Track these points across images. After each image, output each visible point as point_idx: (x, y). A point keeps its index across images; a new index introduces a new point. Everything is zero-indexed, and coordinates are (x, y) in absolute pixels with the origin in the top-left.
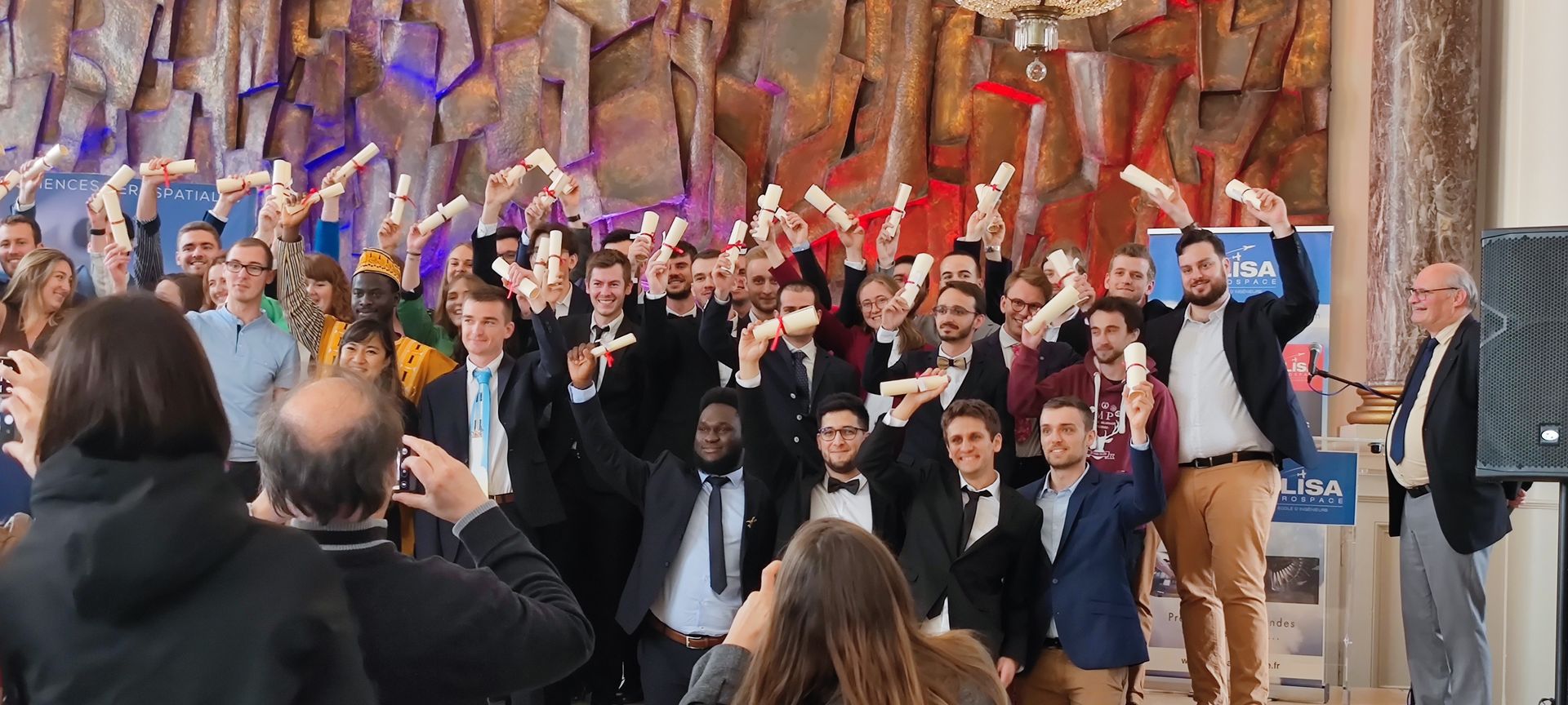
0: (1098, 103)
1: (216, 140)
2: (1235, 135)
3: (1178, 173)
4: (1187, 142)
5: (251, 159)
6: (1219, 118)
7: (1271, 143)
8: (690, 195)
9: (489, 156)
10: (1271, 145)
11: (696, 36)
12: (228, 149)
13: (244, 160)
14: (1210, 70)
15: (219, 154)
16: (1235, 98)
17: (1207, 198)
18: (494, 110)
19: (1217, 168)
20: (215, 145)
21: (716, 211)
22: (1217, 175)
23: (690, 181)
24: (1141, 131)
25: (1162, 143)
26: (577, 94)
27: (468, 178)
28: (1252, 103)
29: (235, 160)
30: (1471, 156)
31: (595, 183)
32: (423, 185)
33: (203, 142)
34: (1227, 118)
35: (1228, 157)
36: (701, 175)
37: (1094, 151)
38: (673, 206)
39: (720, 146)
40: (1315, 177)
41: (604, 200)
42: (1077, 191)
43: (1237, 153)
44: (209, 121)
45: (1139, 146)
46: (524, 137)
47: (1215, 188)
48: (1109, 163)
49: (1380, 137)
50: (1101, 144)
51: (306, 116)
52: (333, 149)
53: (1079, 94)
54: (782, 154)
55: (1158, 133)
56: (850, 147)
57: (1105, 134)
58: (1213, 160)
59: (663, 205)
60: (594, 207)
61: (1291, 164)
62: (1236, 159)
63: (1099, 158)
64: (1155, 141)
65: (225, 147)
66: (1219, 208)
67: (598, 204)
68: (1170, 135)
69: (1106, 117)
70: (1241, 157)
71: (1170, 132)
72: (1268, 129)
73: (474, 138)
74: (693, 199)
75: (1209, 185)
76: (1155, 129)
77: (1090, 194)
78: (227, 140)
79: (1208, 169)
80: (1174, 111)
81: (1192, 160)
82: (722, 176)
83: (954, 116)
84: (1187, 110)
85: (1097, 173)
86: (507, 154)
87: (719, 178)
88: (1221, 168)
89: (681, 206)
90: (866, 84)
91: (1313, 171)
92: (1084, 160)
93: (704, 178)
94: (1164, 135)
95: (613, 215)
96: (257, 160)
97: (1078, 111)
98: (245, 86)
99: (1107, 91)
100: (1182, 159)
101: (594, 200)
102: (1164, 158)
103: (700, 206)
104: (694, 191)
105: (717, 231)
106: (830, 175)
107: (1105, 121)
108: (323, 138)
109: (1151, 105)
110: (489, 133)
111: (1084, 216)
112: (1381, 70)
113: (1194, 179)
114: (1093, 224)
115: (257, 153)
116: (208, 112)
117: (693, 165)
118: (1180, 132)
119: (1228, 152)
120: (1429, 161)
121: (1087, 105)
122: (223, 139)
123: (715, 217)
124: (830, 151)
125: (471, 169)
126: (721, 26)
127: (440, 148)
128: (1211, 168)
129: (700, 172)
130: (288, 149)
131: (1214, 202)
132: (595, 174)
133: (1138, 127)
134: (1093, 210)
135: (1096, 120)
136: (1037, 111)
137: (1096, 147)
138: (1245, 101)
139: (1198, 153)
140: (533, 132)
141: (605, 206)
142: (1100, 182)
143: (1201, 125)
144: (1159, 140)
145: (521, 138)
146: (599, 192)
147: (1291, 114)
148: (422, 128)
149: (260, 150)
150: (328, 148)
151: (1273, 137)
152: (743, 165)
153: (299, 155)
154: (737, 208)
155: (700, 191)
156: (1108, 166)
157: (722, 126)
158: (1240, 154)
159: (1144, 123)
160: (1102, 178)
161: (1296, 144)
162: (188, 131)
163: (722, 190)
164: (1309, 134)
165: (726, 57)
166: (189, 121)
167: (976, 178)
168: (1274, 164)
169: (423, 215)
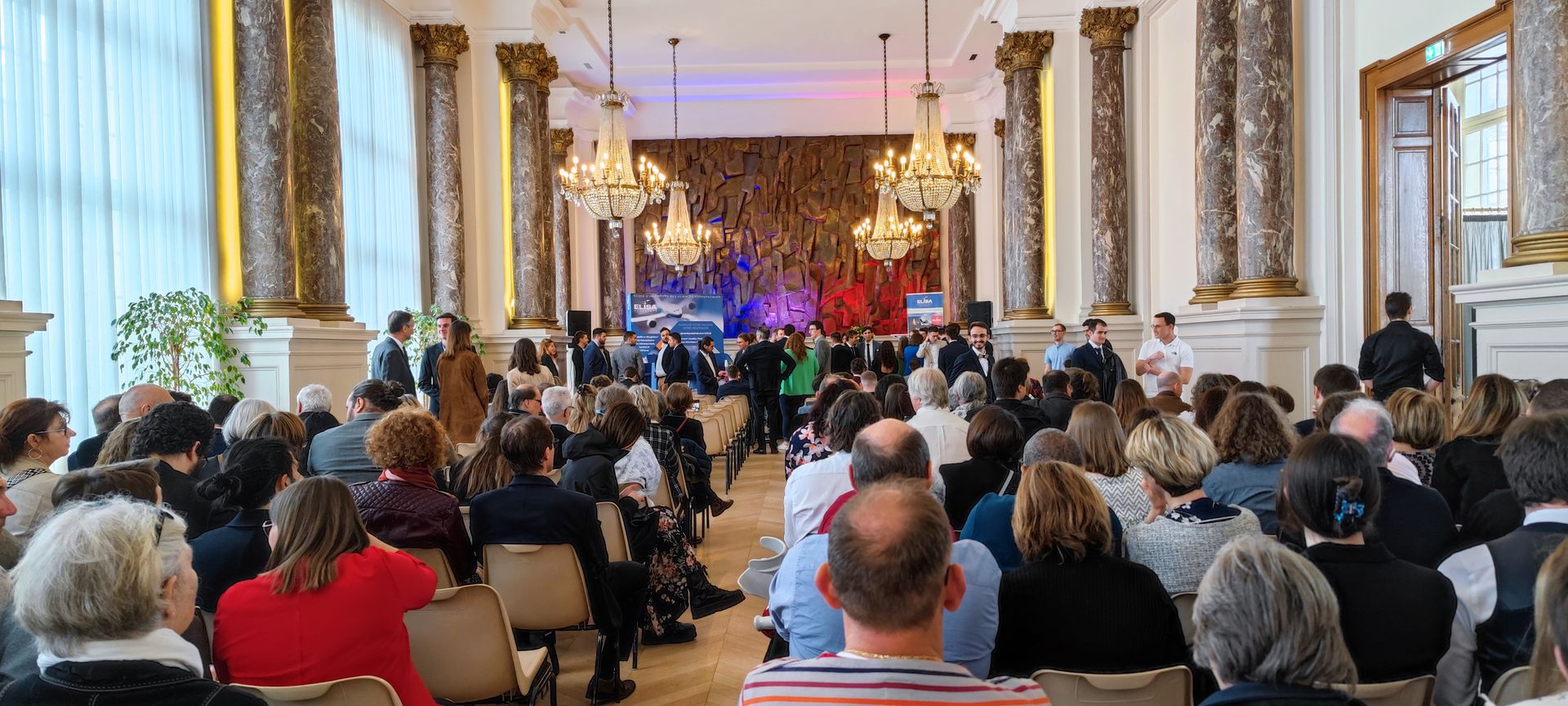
2: (921, 270)
3: (909, 279)
4: (911, 272)
6: (917, 266)
7: (928, 271)
8: (805, 289)
9: (762, 283)
11: (805, 254)
14: (914, 256)
16: (920, 262)
17: (915, 284)
18: (761, 273)
22: (917, 279)
23: (805, 286)
25: (905, 273)
26: (780, 268)
28: (924, 263)
30: (969, 273)
31: (785, 287)
32: (748, 290)
34: (919, 266)
36: (807, 285)
38: (802, 292)
39: (811, 278)
41: (787, 291)
42: (888, 283)
43: (921, 274)
45: (900, 273)
47: (917, 281)
49: (951, 270)
54: (824, 279)
55: (905, 271)
56: (839, 277)
57: (893, 271)
58: (916, 276)
59: (800, 291)
60: (785, 293)
61: (932, 276)
63: (892, 276)
69: (893, 267)
71: (907, 270)
72: (927, 268)
73: (757, 279)
75: (915, 281)
76: (903, 270)
77: (890, 284)
80: (907, 266)
81: (912, 276)
82: (812, 285)
83: (861, 268)
84: (910, 265)
86: (765, 282)
88: (918, 277)
89: (804, 291)
90: (842, 263)
92: (889, 277)
98: (708, 270)
100: (909, 276)
101: (785, 291)
102: (905, 276)
103: (808, 291)
105: (812, 296)
106: (835, 283)
107: (893, 269)
109: (902, 265)
110: (761, 277)
111: (889, 289)
112: (951, 256)
113: (912, 280)
117: (806, 282)
118: (909, 270)
119: (919, 274)
120: (961, 275)
124: (835, 278)
125: (758, 286)
126: (810, 253)
127: (750, 282)
131: (917, 284)
132: (785, 285)
133: (900, 269)
134: (891, 288)
136: (878, 267)
137: (891, 274)
138: (922, 263)
139: (913, 274)
140: (770, 277)
141: (788, 293)
142: (893, 282)
143: (913, 268)
145: (768, 279)
146: (786, 289)
148: (746, 277)
152: (816, 282)
154: (815, 291)
155: (807, 288)
156: (894, 278)
157: (812, 274)
160: (893, 280)
161: (933, 271)
163: (812, 288)
164: (935, 269)
165: (811, 259)
167: (866, 282)
168: (929, 275)
169: (749, 297)
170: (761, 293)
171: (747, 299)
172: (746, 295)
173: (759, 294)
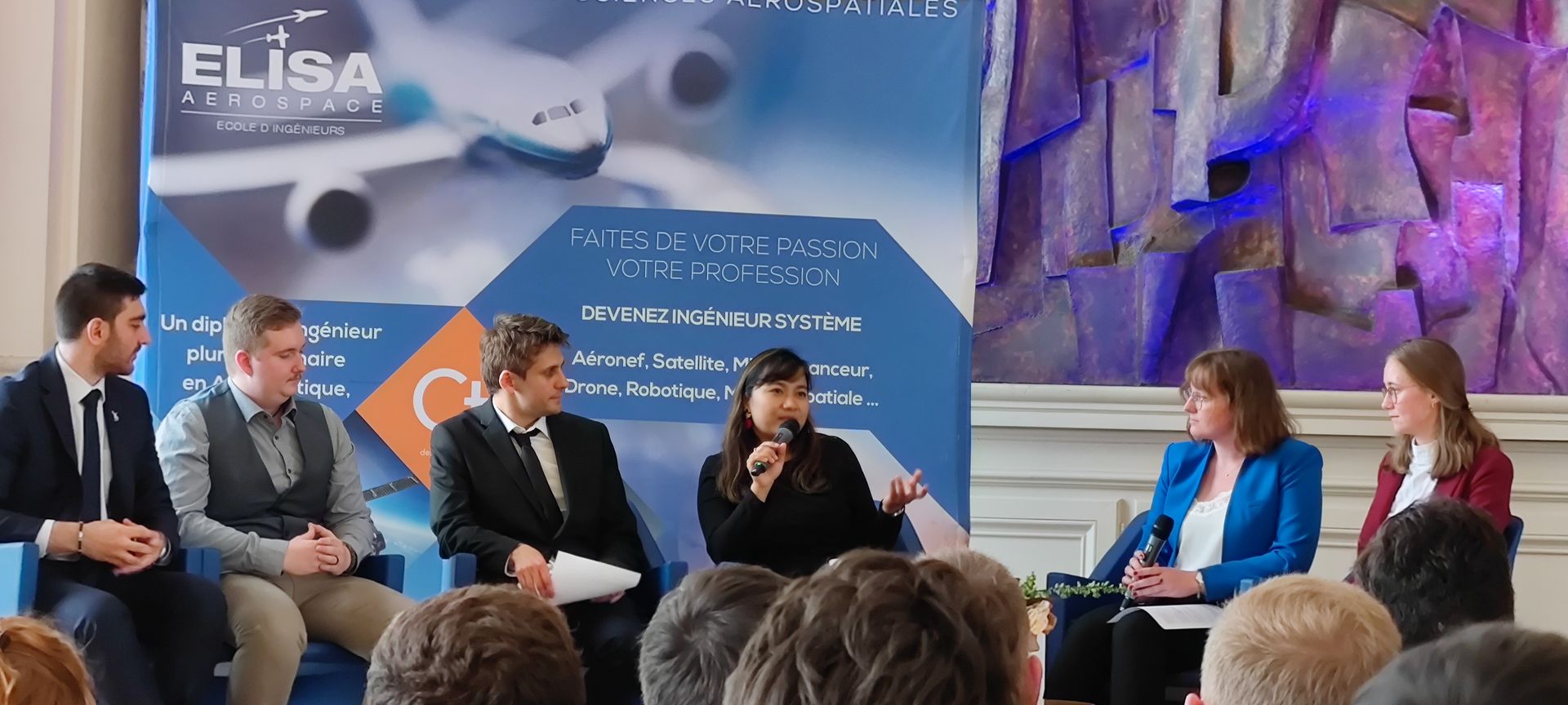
169: (1281, 33)
170: (1390, 13)
171: (1265, 54)
172: (1262, 22)
173: (1368, 18)
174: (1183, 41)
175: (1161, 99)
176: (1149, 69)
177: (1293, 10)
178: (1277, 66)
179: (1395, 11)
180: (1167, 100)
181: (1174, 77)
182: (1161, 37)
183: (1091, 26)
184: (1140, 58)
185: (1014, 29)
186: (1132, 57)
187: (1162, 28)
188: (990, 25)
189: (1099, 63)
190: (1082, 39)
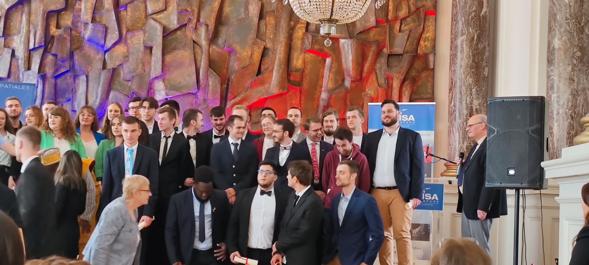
0: (350, 58)
1: (20, 67)
2: (400, 70)
3: (379, 84)
4: (383, 72)
5: (34, 74)
6: (395, 64)
7: (413, 73)
8: (199, 89)
9: (124, 74)
10: (413, 74)
11: (202, 31)
12: (25, 70)
13: (31, 75)
14: (391, 46)
15: (21, 72)
16: (401, 57)
17: (390, 93)
18: (126, 57)
19: (394, 82)
20: (20, 69)
21: (209, 96)
22: (393, 85)
23: (199, 84)
24: (366, 68)
25: (373, 73)
26: (157, 52)
27: (116, 82)
28: (406, 59)
29: (27, 74)
30: (485, 79)
31: (164, 84)
32: (99, 85)
33: (15, 67)
34: (397, 64)
35: (397, 78)
36: (204, 82)
37: (349, 75)
38: (193, 94)
39: (211, 71)
40: (429, 86)
41: (167, 91)
42: (343, 90)
43: (401, 77)
44: (17, 59)
45: (365, 74)
46: (137, 67)
47: (393, 90)
48: (354, 80)
49: (453, 72)
50: (351, 73)
51: (55, 58)
52: (65, 71)
53: (343, 54)
54: (234, 75)
56: (259, 72)
57: (353, 69)
58: (392, 79)
59: (189, 93)
60: (163, 93)
61: (420, 81)
62: (400, 79)
63: (351, 78)
64: (371, 72)
65: (23, 70)
66: (394, 97)
67: (165, 92)
68: (376, 70)
69: (353, 63)
70: (403, 78)
71: (376, 69)
72: (412, 68)
73: (118, 67)
74: (201, 91)
75: (390, 88)
76: (371, 68)
77: (347, 91)
78: (24, 67)
79: (390, 82)
80: (378, 61)
81: (385, 79)
82: (211, 83)
83: (298, 62)
84: (383, 61)
85: (350, 83)
86: (131, 73)
87: (210, 83)
88: (395, 82)
89: (196, 93)
90: (265, 49)
91: (428, 84)
92: (345, 79)
93: (205, 83)
94: (375, 70)
95: (170, 96)
96: (36, 75)
97: (343, 60)
98: (31, 46)
99: (354, 53)
100: (381, 79)
101: (163, 91)
102: (374, 78)
103: (203, 94)
104: (201, 88)
105: (209, 103)
106: (251, 83)
107: (353, 64)
108: (61, 67)
109: (370, 59)
110: (124, 65)
111: (345, 99)
112: (453, 47)
113: (385, 86)
114: (348, 102)
115: (36, 72)
116: (17, 56)
117: (201, 78)
118: (380, 69)
119: (397, 76)
120: (470, 80)
121: (346, 58)
122: (23, 66)
123: (208, 98)
124: (252, 74)
125: (117, 79)
126: (212, 27)
127: (105, 71)
128: (391, 82)
129: (203, 81)
130: (48, 70)
131: (392, 94)
132: (164, 81)
133: (365, 67)
134: (348, 97)
135: (350, 64)
136: (328, 60)
137: (350, 74)
138: (404, 58)
139: (387, 76)
140: (141, 65)
141: (168, 94)
142: (351, 87)
143: (388, 67)
144: (373, 72)
145: (136, 68)
146: (165, 88)
147: (421, 63)
148: (99, 64)
149: (37, 71)
150: (63, 70)
151: (414, 71)
152: (219, 78)
153: (52, 73)
154: (217, 94)
155: (203, 88)
156: (354, 81)
157: (211, 64)
158: (402, 77)
159: (367, 65)
160: (351, 85)
161: (423, 74)
162: (9, 63)
163: (211, 88)
164: (427, 71)
165: (214, 38)
166: (10, 59)
167: (306, 85)
168: (414, 81)
169: (99, 96)
170: (121, 92)
171: (95, 100)
172: (95, 93)
173: (117, 93)
174: (78, 96)
175: (73, 108)
176: (71, 101)
177: (101, 91)
178: (98, 102)
179: (122, 92)
180: (74, 108)
181: (76, 103)
182: (74, 96)
183: (59, 92)
184: (69, 99)
185: (42, 92)
186: (67, 99)
187: (74, 93)
188: (37, 91)
189: (60, 100)
190: (56, 95)
